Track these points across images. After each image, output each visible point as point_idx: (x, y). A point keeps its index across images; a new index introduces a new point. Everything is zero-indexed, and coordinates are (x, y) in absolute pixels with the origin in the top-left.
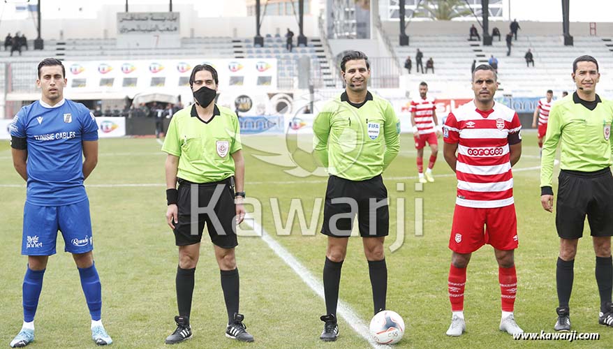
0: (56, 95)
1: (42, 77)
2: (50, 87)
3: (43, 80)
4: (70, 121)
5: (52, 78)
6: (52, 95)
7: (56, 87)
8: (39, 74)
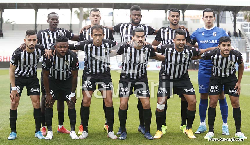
0: (210, 25)
1: (204, 17)
2: (207, 21)
3: (205, 18)
4: (216, 35)
5: (209, 18)
6: (208, 25)
7: (210, 21)
8: (204, 15)
